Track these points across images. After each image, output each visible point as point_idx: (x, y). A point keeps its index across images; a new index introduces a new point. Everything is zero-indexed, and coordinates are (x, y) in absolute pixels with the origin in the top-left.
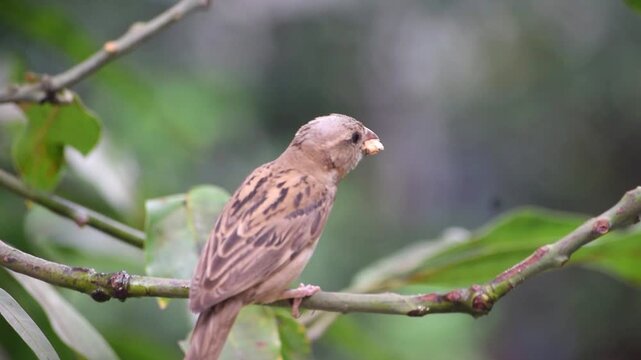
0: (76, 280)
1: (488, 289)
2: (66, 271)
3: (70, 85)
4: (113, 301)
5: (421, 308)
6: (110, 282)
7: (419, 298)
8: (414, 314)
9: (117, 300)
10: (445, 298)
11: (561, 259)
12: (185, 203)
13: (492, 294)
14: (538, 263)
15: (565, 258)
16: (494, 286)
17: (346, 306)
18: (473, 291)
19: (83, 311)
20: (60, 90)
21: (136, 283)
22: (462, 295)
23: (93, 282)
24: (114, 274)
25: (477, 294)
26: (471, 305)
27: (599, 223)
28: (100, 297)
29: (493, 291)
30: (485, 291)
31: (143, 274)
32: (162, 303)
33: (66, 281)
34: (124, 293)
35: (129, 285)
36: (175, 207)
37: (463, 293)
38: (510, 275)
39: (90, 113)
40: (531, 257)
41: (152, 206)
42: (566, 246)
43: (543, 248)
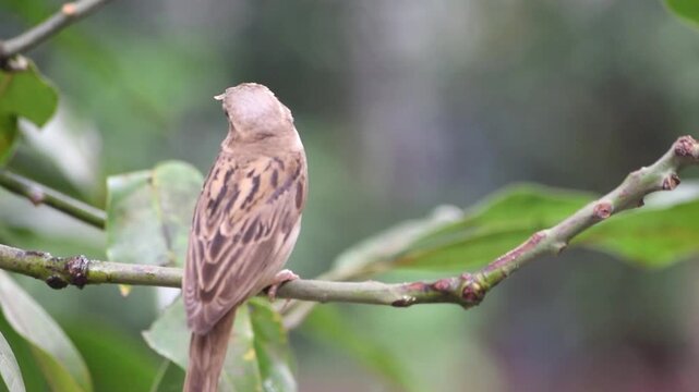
0: (29, 265)
1: (479, 277)
2: (19, 255)
3: (25, 51)
4: (71, 288)
5: (406, 298)
6: (67, 267)
7: (404, 287)
8: (399, 304)
9: (74, 287)
10: (432, 287)
11: (559, 246)
12: (150, 181)
13: (483, 283)
14: (533, 250)
15: (564, 244)
16: (486, 274)
17: (325, 295)
18: (463, 279)
19: (37, 297)
20: (13, 56)
21: (96, 268)
22: (451, 284)
23: (49, 268)
24: (71, 259)
25: (467, 283)
26: (461, 295)
27: (601, 206)
28: (56, 284)
29: (486, 280)
30: (476, 280)
31: (104, 258)
32: (125, 290)
33: (20, 265)
34: (82, 280)
35: (87, 272)
36: (140, 185)
37: (452, 281)
38: (504, 262)
39: (46, 82)
40: (526, 243)
41: (114, 183)
42: (563, 231)
43: (540, 233)
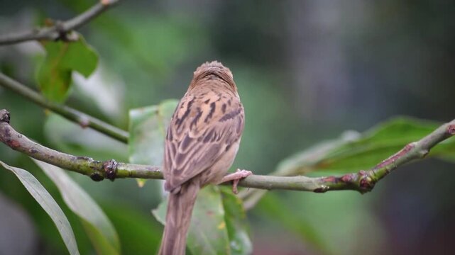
0: (79, 166)
1: (371, 173)
2: (73, 159)
3: (76, 28)
4: (106, 180)
5: (323, 186)
6: (103, 167)
7: (322, 180)
8: (319, 191)
9: (108, 180)
10: (340, 180)
11: (423, 152)
12: (157, 112)
13: (374, 177)
14: (407, 155)
15: (427, 152)
16: (375, 171)
17: (271, 185)
18: (361, 174)
19: (84, 186)
20: (69, 32)
21: (122, 168)
22: (353, 178)
23: (92, 167)
24: (106, 162)
25: (363, 177)
26: (359, 185)
27: (451, 126)
28: (96, 178)
29: (375, 175)
30: (369, 175)
31: (127, 162)
32: (141, 182)
33: (73, 166)
34: (113, 175)
35: (117, 170)
36: (150, 115)
37: (354, 176)
38: (388, 163)
39: (90, 48)
40: (401, 151)
41: (134, 114)
42: (426, 143)
43: (411, 145)
